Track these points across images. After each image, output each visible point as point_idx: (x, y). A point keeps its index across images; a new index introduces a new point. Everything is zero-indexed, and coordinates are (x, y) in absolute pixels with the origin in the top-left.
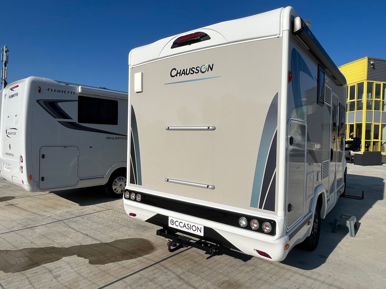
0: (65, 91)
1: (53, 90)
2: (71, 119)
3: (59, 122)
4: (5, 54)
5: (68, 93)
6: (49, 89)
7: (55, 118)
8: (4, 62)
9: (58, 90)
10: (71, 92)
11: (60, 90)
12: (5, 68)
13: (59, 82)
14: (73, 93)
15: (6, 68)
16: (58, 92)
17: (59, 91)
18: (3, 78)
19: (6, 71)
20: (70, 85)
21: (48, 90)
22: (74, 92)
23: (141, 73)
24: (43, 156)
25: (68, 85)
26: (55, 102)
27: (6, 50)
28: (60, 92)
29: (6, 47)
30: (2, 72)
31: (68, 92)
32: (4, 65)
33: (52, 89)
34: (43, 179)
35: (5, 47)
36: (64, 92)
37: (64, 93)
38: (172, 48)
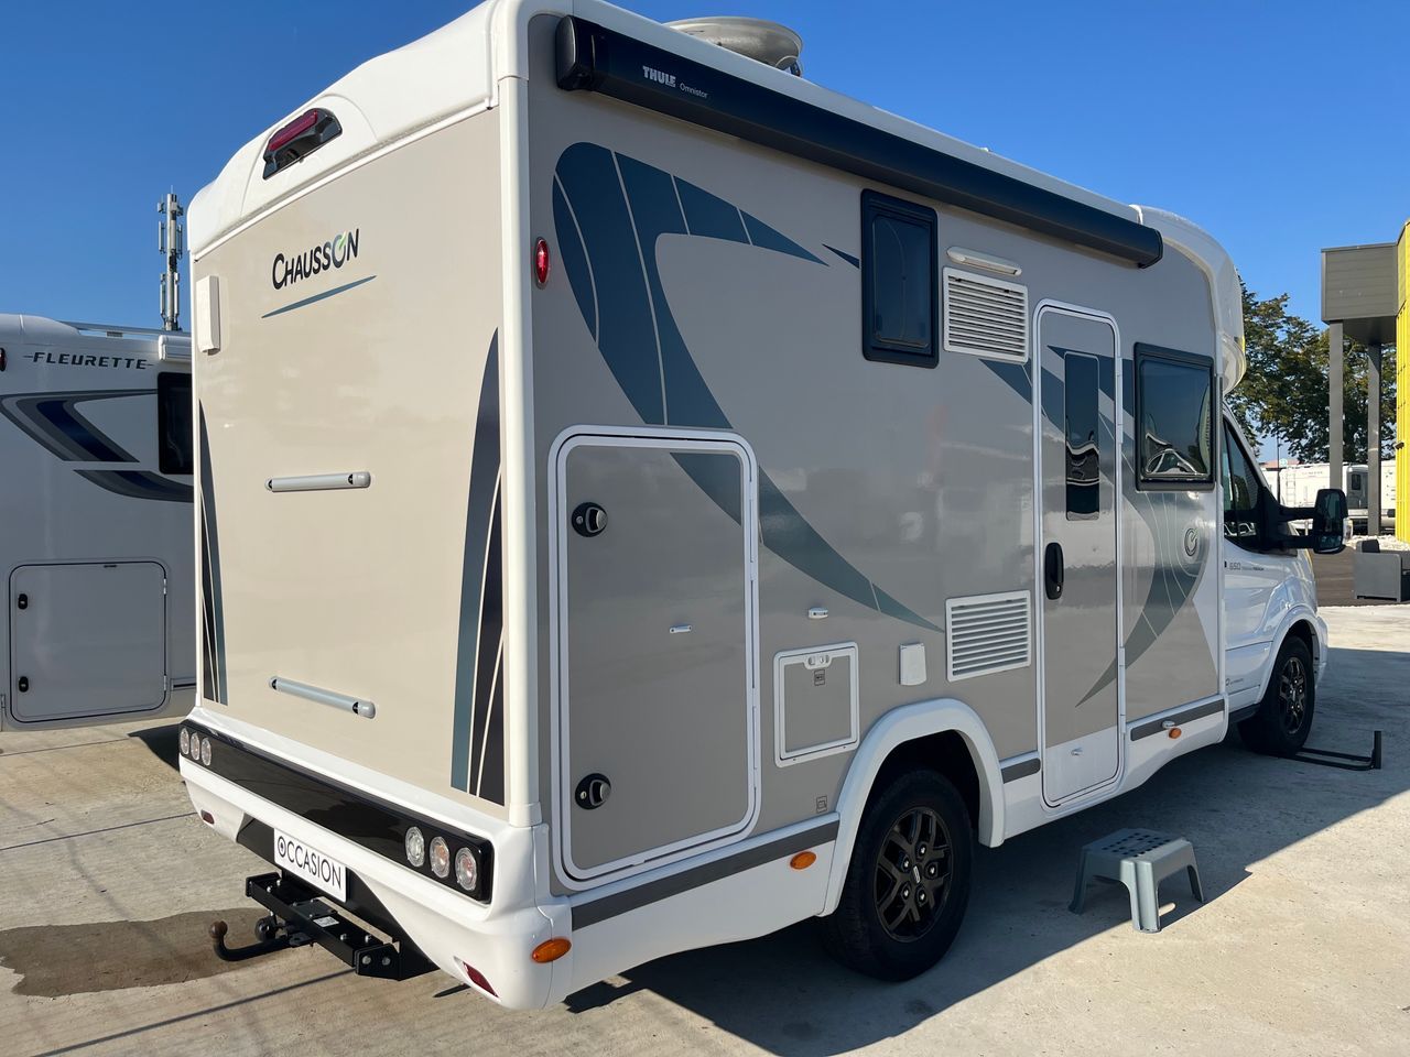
0: (102, 358)
1: (55, 358)
2: (134, 460)
3: (82, 473)
4: (170, 223)
5: (115, 365)
6: (37, 354)
7: (65, 458)
8: (169, 255)
9: (75, 357)
10: (129, 361)
11: (81, 357)
12: (173, 277)
13: (80, 327)
14: (133, 364)
15: (176, 275)
16: (73, 363)
17: (77, 361)
18: (169, 314)
19: (176, 286)
20: (126, 336)
21: (35, 360)
22: (139, 361)
23: (208, 278)
24: (23, 601)
25: (120, 334)
26: (62, 402)
27: (176, 209)
28: (84, 362)
29: (174, 199)
30: (164, 292)
31: (116, 360)
32: (168, 266)
33: (50, 355)
34: (24, 684)
35: (169, 197)
36: (97, 362)
37: (100, 365)
38: (265, 177)
